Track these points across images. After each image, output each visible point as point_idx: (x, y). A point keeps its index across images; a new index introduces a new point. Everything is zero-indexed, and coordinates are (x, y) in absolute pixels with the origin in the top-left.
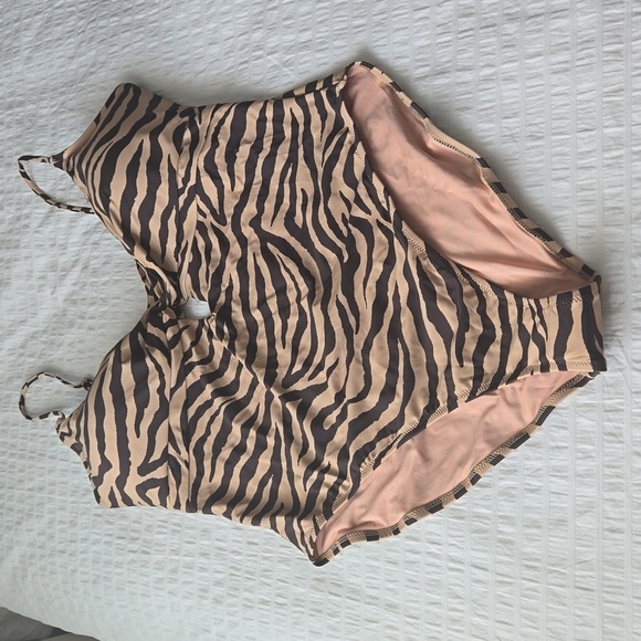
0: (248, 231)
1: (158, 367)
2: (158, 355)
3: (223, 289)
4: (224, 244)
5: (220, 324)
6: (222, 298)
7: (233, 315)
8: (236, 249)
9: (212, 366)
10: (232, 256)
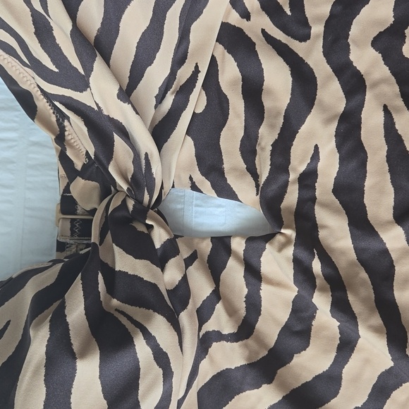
0: (365, 58)
1: (161, 358)
2: (159, 327)
3: (293, 176)
4: (304, 81)
5: (303, 255)
6: (292, 197)
7: (322, 234)
8: (331, 93)
9: (261, 342)
10: (324, 109)
